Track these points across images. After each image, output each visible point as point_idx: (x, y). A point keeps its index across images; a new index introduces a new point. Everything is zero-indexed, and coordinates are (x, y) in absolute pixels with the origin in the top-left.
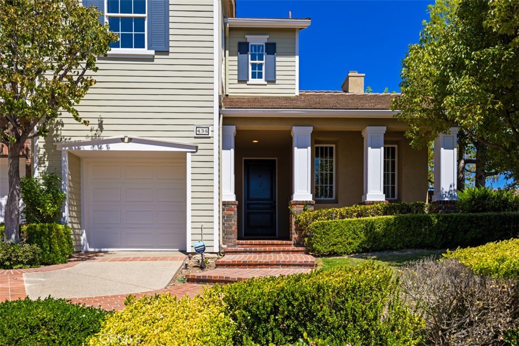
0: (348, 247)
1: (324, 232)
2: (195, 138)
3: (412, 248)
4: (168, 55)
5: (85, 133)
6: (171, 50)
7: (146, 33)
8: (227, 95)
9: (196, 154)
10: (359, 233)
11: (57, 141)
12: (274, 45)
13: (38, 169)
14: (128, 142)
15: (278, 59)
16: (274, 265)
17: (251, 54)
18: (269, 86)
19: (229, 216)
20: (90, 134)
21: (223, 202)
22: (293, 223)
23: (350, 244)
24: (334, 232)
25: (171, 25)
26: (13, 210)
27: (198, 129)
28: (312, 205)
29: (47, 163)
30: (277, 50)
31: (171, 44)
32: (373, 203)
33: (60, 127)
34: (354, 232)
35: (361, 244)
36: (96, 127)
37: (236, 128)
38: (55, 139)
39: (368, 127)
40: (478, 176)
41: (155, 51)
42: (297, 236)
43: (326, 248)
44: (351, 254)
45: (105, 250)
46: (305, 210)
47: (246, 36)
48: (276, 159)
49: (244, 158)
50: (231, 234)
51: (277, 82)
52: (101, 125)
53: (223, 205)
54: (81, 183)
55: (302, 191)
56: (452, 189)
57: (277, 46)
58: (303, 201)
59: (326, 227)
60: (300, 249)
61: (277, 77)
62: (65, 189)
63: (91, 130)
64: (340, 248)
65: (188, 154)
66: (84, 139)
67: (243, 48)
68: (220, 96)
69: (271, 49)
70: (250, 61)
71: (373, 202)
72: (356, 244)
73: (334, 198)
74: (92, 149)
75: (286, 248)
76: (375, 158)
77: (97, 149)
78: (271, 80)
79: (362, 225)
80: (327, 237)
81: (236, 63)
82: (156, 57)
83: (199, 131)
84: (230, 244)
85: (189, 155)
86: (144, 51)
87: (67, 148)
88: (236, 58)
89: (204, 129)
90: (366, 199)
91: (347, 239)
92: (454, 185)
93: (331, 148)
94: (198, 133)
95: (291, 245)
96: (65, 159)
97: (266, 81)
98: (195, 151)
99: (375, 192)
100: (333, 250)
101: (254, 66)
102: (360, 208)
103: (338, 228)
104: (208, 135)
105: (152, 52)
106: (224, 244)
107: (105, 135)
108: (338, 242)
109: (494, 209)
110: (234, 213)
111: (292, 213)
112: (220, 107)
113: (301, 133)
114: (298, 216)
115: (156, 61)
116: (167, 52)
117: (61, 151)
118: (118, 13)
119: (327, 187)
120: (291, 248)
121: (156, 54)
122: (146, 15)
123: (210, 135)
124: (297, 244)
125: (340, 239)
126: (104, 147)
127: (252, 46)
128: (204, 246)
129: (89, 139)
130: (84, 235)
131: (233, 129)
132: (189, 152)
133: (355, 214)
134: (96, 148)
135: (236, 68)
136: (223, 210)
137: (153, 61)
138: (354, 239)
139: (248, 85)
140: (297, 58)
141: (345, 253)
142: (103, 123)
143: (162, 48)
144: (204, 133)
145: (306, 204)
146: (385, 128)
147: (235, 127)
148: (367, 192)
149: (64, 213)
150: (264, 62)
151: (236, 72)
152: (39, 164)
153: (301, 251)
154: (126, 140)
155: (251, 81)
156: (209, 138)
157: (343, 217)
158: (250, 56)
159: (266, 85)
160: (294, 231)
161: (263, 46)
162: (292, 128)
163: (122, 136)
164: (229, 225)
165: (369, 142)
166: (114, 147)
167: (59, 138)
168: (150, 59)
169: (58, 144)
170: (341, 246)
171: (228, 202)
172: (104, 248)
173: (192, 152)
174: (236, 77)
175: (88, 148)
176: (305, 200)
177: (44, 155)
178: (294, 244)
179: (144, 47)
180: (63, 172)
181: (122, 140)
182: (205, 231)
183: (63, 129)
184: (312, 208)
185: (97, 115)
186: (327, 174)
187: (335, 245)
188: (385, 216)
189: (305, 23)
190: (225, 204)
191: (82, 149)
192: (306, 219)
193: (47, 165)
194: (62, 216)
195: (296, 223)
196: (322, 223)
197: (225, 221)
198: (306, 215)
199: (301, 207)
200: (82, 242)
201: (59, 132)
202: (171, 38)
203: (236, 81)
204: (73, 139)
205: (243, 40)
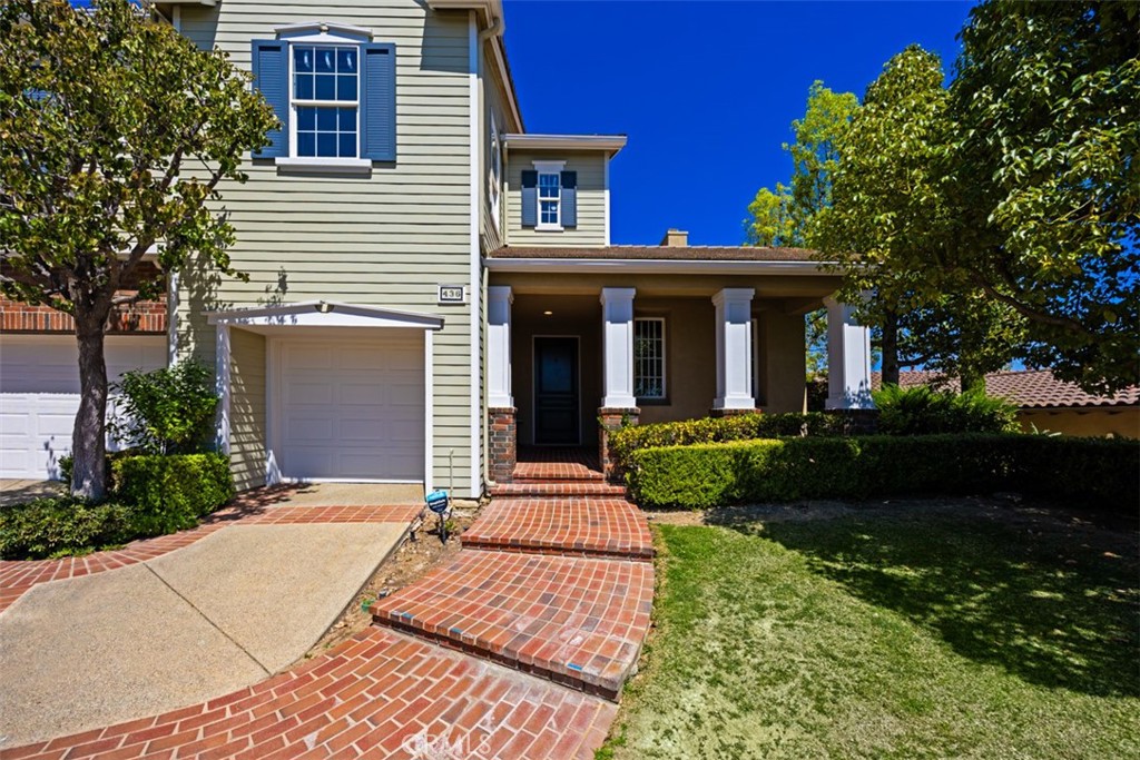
0: (703, 495)
1: (659, 469)
2: (440, 305)
3: (816, 499)
4: (394, 168)
5: (256, 296)
6: (399, 159)
7: (358, 132)
8: (506, 246)
9: (441, 332)
10: (722, 472)
11: (210, 309)
12: (574, 174)
13: (178, 355)
14: (328, 312)
15: (579, 194)
16: (570, 550)
17: (541, 189)
18: (566, 233)
19: (501, 432)
20: (266, 297)
21: (489, 409)
22: (605, 444)
23: (706, 490)
24: (678, 470)
25: (399, 119)
26: (86, 434)
27: (444, 290)
28: (636, 415)
29: (192, 346)
30: (578, 182)
31: (399, 149)
32: (735, 413)
33: (214, 286)
34: (714, 470)
35: (726, 491)
36: (275, 286)
37: (513, 290)
38: (206, 305)
39: (725, 290)
40: (888, 366)
41: (373, 162)
42: (612, 465)
43: (662, 496)
44: (708, 507)
45: (309, 480)
46: (624, 424)
47: (533, 162)
48: (579, 337)
49: (534, 336)
50: (505, 462)
51: (578, 227)
52: (283, 283)
53: (489, 413)
54: (267, 375)
55: (619, 392)
56: (864, 388)
57: (578, 176)
58: (621, 409)
59: (663, 460)
60: (618, 488)
61: (579, 221)
62: (222, 390)
63: (267, 291)
64: (689, 496)
65: (427, 332)
66: (255, 306)
67: (529, 179)
68: (481, 236)
69: (569, 180)
70: (539, 198)
71: (736, 410)
72: (717, 489)
73: (664, 396)
74: (267, 323)
75: (594, 487)
76: (737, 340)
77: (276, 323)
78: (570, 225)
79: (728, 458)
80: (665, 477)
81: (519, 201)
82: (374, 170)
83: (446, 294)
84: (502, 478)
85: (429, 334)
86: (356, 161)
87: (226, 321)
88: (519, 194)
89: (455, 291)
90: (723, 406)
91: (702, 481)
92: (866, 382)
93: (659, 323)
94: (444, 297)
95: (601, 479)
96: (224, 339)
97: (562, 226)
98: (439, 326)
99: (738, 395)
100: (677, 500)
101: (545, 205)
102: (719, 423)
103: (685, 462)
104: (461, 299)
105: (367, 163)
106: (491, 479)
107: (289, 300)
108: (685, 487)
109: (945, 428)
110: (509, 428)
111: (602, 427)
112: (483, 254)
113: (616, 299)
114: (613, 433)
115: (374, 178)
116: (392, 164)
117: (215, 326)
118: (312, 98)
119: (652, 380)
120: (603, 487)
121: (374, 167)
122: (357, 103)
123: (464, 301)
124: (613, 480)
125: (689, 482)
126: (288, 320)
127: (541, 176)
128: (445, 498)
129: (263, 306)
130: (272, 458)
131: (506, 292)
132: (429, 329)
133: (711, 435)
134: (274, 320)
135: (519, 207)
136: (490, 422)
137: (370, 178)
138: (713, 482)
139: (536, 231)
140: (607, 193)
141: (697, 506)
142: (287, 279)
143: (384, 156)
144: (455, 297)
145: (625, 413)
146: (752, 291)
147: (509, 288)
148: (723, 393)
149: (219, 431)
150: (559, 199)
151: (519, 214)
152: (179, 346)
153: (619, 495)
154: (325, 308)
155: (541, 226)
156: (464, 305)
157: (689, 440)
158: (539, 191)
159: (562, 232)
160: (606, 458)
161: (557, 176)
162: (601, 291)
163: (317, 302)
164: (501, 445)
165: (726, 311)
166: (304, 320)
167: (213, 304)
168: (365, 174)
169: (210, 314)
170: (690, 493)
171: (499, 409)
172: (306, 477)
173: (434, 329)
174: (519, 220)
175: (261, 321)
176: (624, 407)
177: (188, 332)
178: (607, 479)
179: (355, 156)
180: (218, 360)
181: (318, 308)
182: (456, 462)
183: (219, 288)
184: (636, 420)
185: (277, 267)
186: (652, 361)
187: (680, 491)
188: (765, 442)
189: (617, 142)
190: (492, 412)
191: (251, 323)
192: (627, 440)
193: (192, 349)
194: (216, 434)
195: (611, 444)
196: (656, 452)
197: (495, 439)
198: (627, 435)
199: (619, 419)
200: (268, 469)
201: (213, 294)
202: (399, 139)
203: (519, 227)
204: (236, 306)
205: (528, 168)
